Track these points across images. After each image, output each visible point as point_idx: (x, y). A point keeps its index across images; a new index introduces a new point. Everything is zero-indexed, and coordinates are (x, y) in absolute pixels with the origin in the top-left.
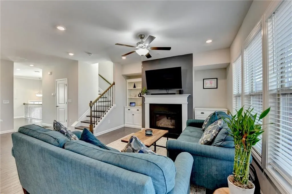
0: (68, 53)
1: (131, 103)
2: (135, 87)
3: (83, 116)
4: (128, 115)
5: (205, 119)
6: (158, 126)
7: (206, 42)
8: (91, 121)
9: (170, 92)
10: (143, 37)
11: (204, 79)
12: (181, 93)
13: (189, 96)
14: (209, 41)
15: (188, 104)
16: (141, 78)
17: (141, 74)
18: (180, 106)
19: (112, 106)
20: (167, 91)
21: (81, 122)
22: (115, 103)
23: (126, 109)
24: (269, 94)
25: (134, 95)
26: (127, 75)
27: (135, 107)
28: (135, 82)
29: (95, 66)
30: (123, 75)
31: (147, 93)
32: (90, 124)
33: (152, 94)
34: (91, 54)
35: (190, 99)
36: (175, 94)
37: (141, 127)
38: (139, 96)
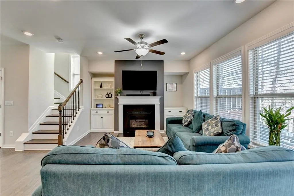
0: (23, 31)
1: (97, 105)
2: (101, 87)
3: (35, 124)
4: (96, 118)
5: (182, 116)
6: (132, 127)
7: (181, 53)
8: (60, 130)
9: (144, 93)
10: (143, 37)
11: (167, 83)
12: (154, 94)
13: (161, 97)
14: (183, 53)
15: (160, 104)
16: (114, 78)
17: (114, 73)
18: (153, 106)
19: (80, 108)
20: (141, 92)
21: (33, 133)
22: (82, 106)
23: (93, 112)
24: (250, 97)
25: (101, 96)
26: (93, 73)
27: (103, 109)
28: (102, 81)
29: (51, 57)
30: (90, 72)
31: (121, 94)
32: (58, 134)
33: (127, 95)
34: (62, 40)
35: (162, 100)
36: (149, 95)
37: (114, 130)
38: (107, 96)
